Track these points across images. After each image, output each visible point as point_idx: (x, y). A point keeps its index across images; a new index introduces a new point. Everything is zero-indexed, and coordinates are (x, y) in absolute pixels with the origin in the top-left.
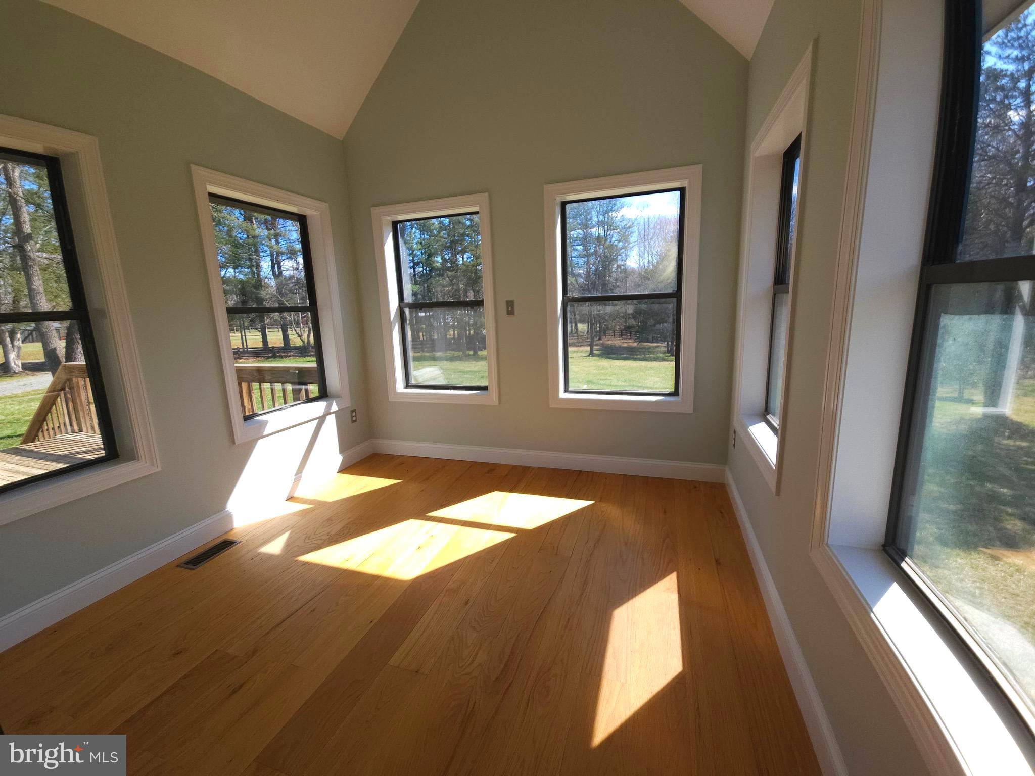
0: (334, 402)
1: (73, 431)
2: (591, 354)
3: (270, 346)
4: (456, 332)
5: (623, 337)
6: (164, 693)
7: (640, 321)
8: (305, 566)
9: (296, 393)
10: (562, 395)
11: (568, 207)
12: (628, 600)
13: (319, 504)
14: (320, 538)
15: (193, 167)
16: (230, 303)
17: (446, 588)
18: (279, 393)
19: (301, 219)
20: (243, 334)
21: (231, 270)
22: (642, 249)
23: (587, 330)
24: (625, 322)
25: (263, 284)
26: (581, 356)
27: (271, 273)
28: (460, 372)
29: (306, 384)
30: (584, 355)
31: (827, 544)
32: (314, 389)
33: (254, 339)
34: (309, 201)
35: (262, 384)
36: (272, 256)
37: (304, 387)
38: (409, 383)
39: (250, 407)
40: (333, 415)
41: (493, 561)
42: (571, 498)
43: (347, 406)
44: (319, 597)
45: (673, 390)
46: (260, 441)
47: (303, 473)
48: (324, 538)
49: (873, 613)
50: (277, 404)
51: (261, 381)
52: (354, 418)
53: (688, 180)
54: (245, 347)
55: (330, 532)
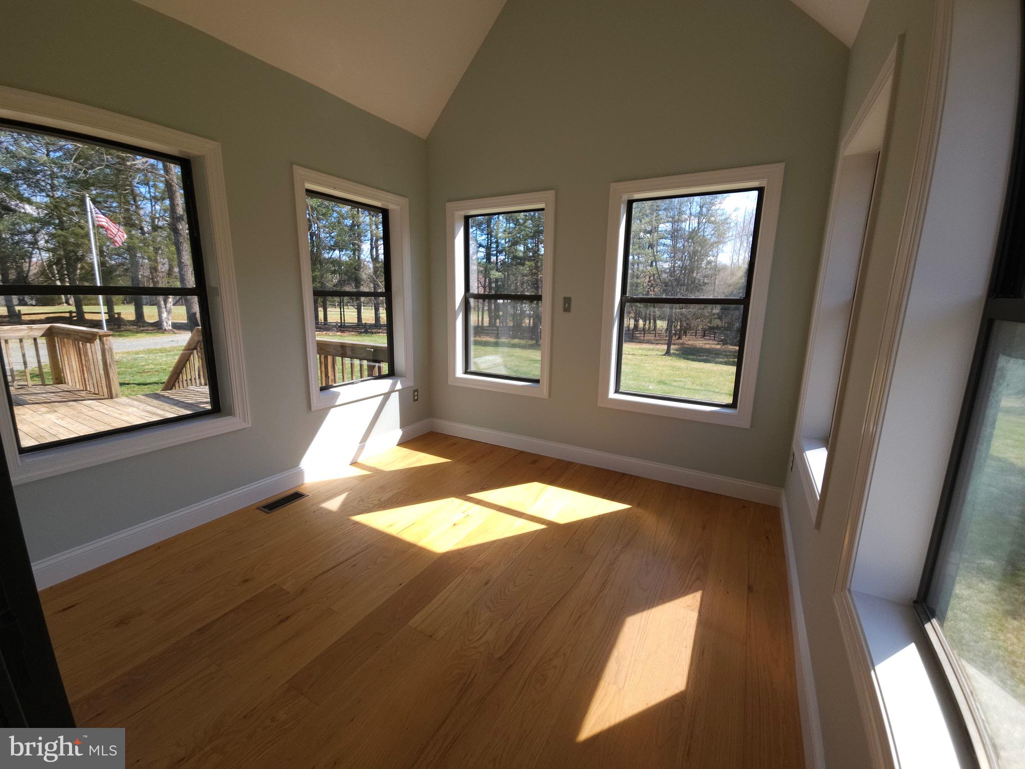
0: (399, 381)
1: (201, 384)
2: (668, 353)
3: (363, 322)
4: (531, 321)
5: (706, 337)
6: (231, 612)
7: (726, 321)
8: (355, 525)
9: (371, 369)
10: (612, 395)
11: (635, 205)
12: (643, 610)
13: (377, 472)
14: (371, 502)
15: (295, 167)
16: (334, 281)
17: (471, 566)
18: (357, 369)
19: (385, 213)
20: (342, 310)
21: (337, 252)
22: (738, 245)
23: (665, 328)
24: (710, 322)
25: (362, 265)
26: (656, 355)
27: (370, 256)
28: (531, 360)
29: (379, 362)
30: (660, 353)
31: (849, 590)
32: (385, 367)
33: (352, 315)
34: (390, 196)
35: (344, 358)
36: (372, 240)
37: (377, 365)
38: (468, 369)
39: (333, 378)
40: (397, 393)
41: (519, 548)
42: (608, 499)
43: (410, 385)
44: (360, 555)
45: (731, 402)
46: (333, 410)
47: (367, 442)
48: (375, 502)
49: (875, 671)
50: (354, 378)
51: (343, 356)
52: (416, 398)
53: (767, 179)
54: (343, 321)
55: (381, 498)
